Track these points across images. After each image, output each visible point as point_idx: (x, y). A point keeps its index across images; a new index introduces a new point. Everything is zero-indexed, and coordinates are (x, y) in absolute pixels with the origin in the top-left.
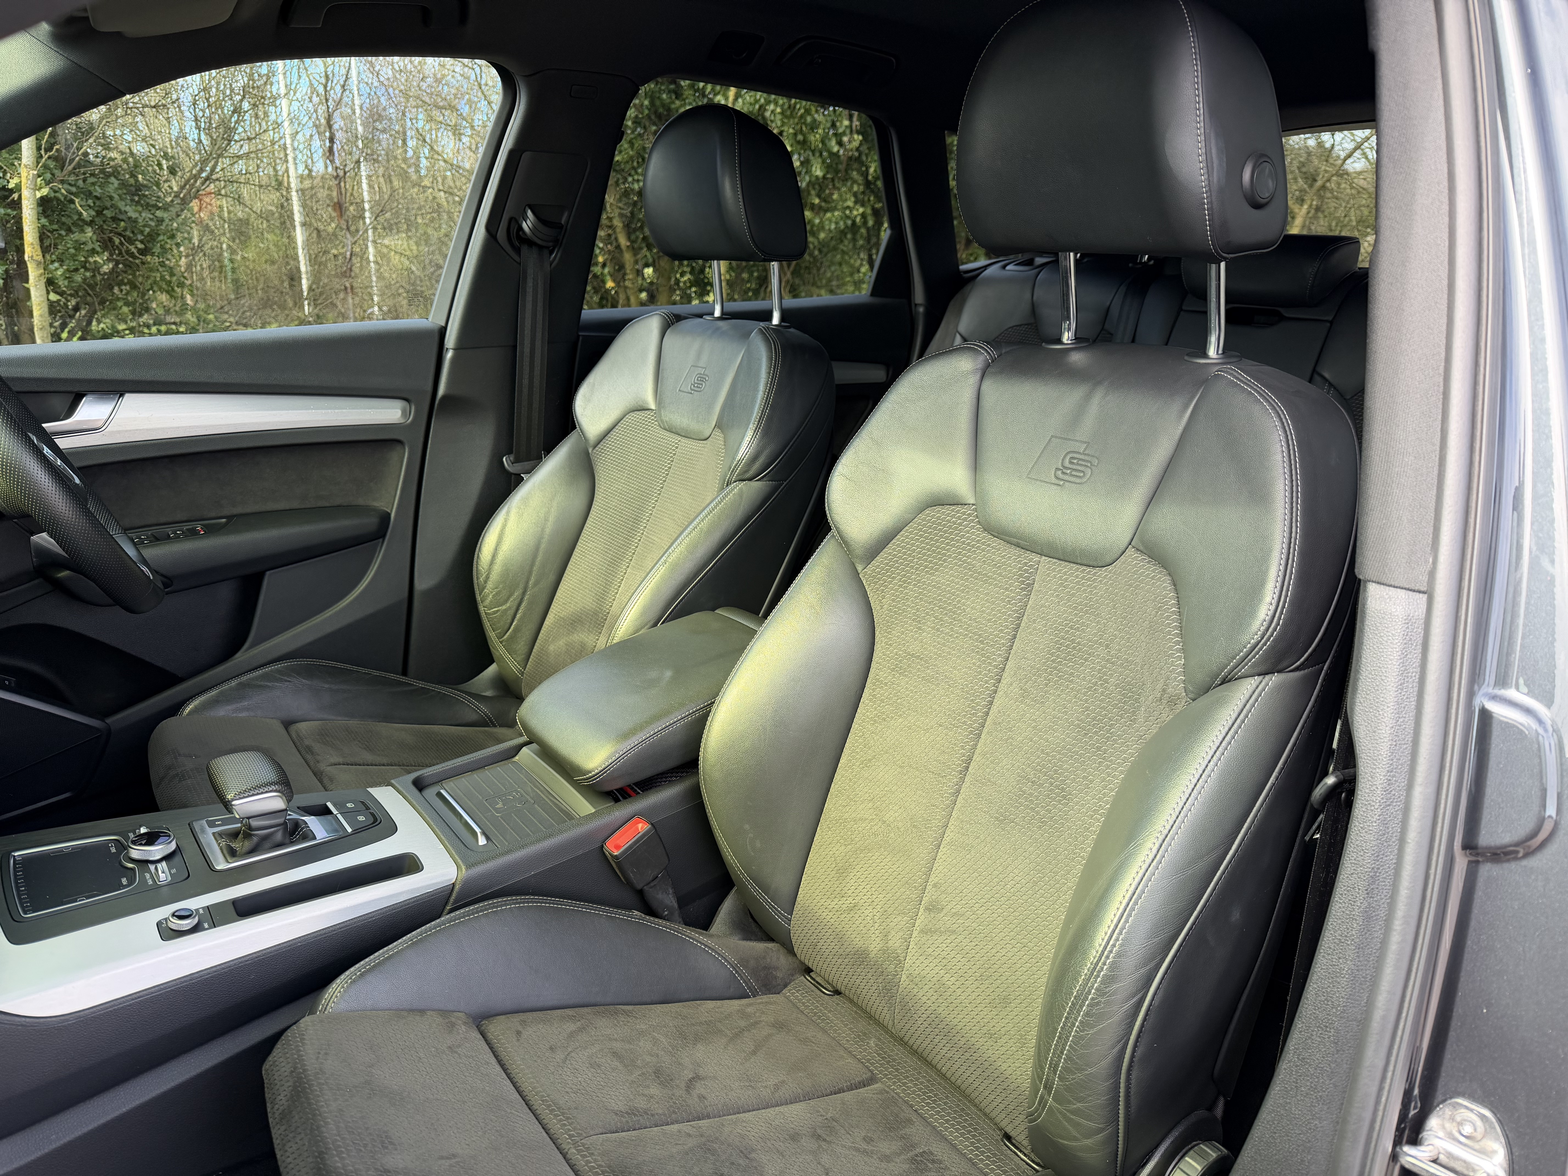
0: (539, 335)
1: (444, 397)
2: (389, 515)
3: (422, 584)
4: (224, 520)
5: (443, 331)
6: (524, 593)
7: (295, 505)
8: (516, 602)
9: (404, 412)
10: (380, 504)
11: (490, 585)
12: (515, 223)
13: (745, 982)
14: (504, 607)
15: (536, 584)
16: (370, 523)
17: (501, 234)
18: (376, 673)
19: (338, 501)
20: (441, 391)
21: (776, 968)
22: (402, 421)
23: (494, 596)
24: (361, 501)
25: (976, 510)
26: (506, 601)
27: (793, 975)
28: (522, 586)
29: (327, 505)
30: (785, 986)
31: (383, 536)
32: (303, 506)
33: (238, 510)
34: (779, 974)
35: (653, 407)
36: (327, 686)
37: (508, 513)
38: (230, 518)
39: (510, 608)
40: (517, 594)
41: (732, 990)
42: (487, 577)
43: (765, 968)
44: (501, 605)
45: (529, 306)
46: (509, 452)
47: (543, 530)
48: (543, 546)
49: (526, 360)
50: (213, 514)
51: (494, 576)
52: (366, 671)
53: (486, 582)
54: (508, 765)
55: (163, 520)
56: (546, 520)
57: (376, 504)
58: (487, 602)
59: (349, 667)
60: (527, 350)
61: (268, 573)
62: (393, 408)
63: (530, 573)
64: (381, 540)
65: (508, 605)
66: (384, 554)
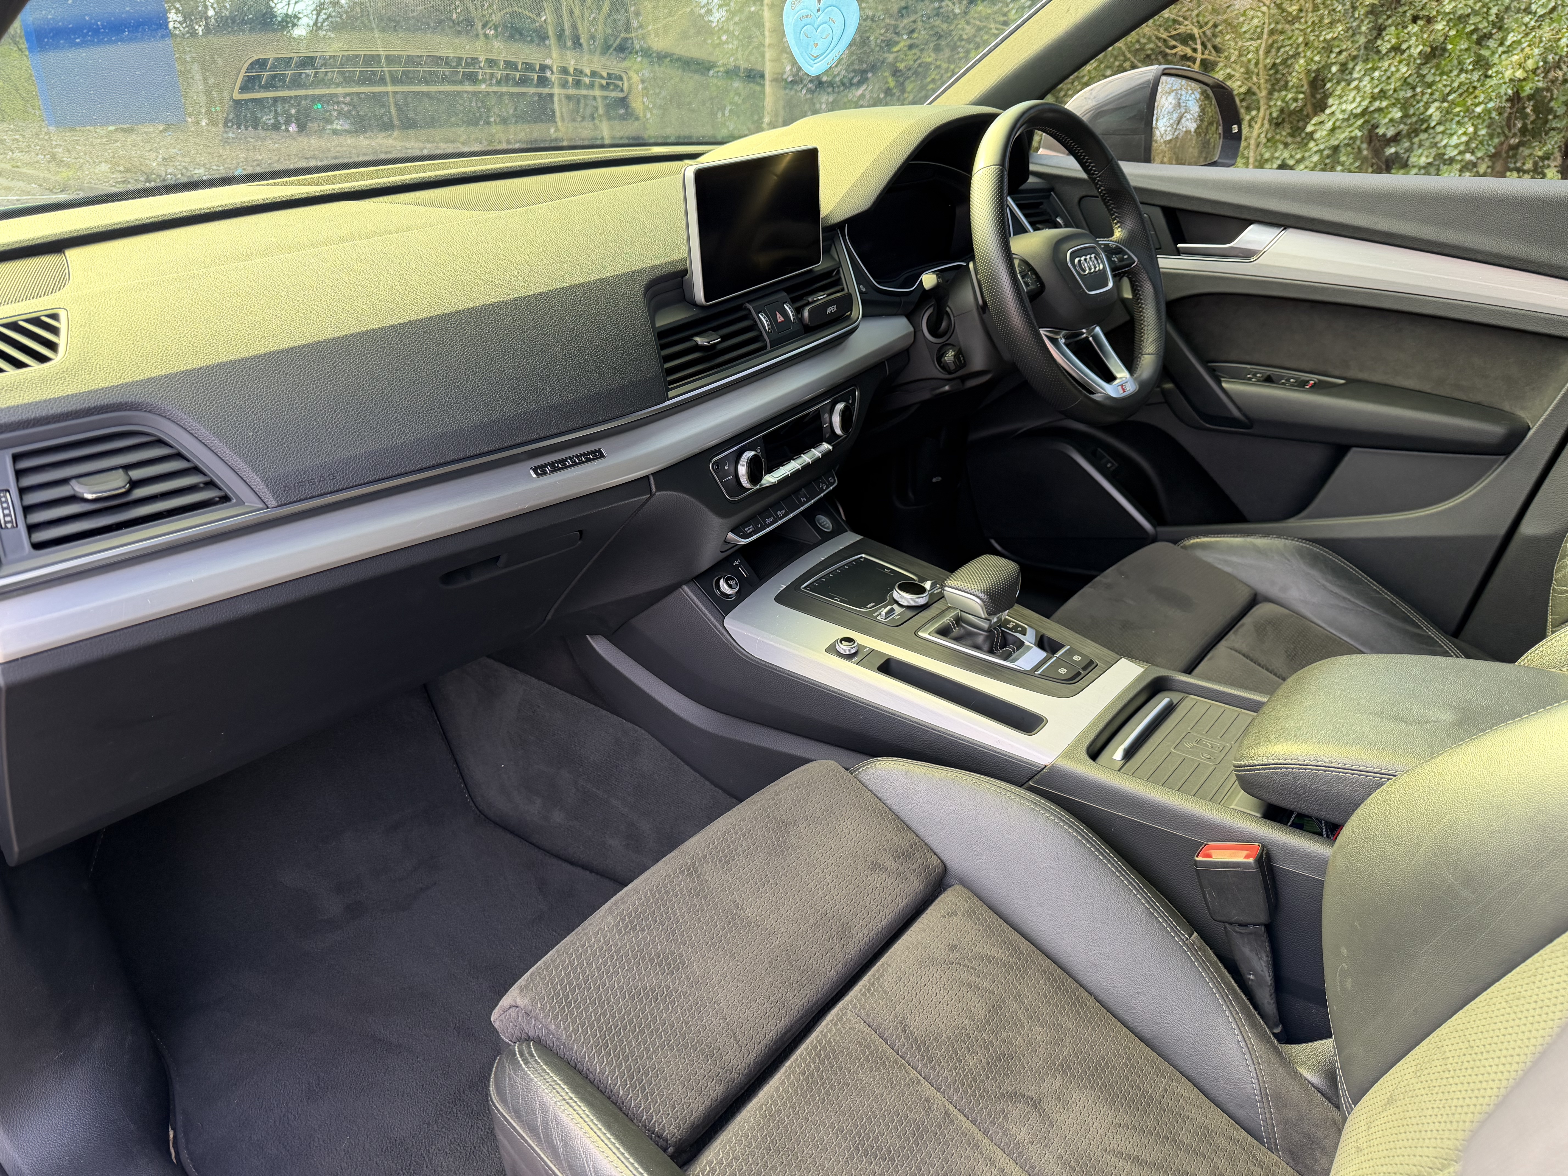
2: (1529, 429)
4: (1342, 381)
7: (1427, 387)
10: (1524, 415)
16: (1494, 430)
19: (1478, 397)
24: (1507, 407)
29: (1465, 398)
31: (1508, 453)
32: (1435, 392)
33: (1361, 375)
36: (1323, 582)
38: (1350, 381)
50: (1337, 373)
55: (1288, 365)
57: (1521, 414)
61: (1354, 449)
64: (1503, 457)
66: (1498, 475)
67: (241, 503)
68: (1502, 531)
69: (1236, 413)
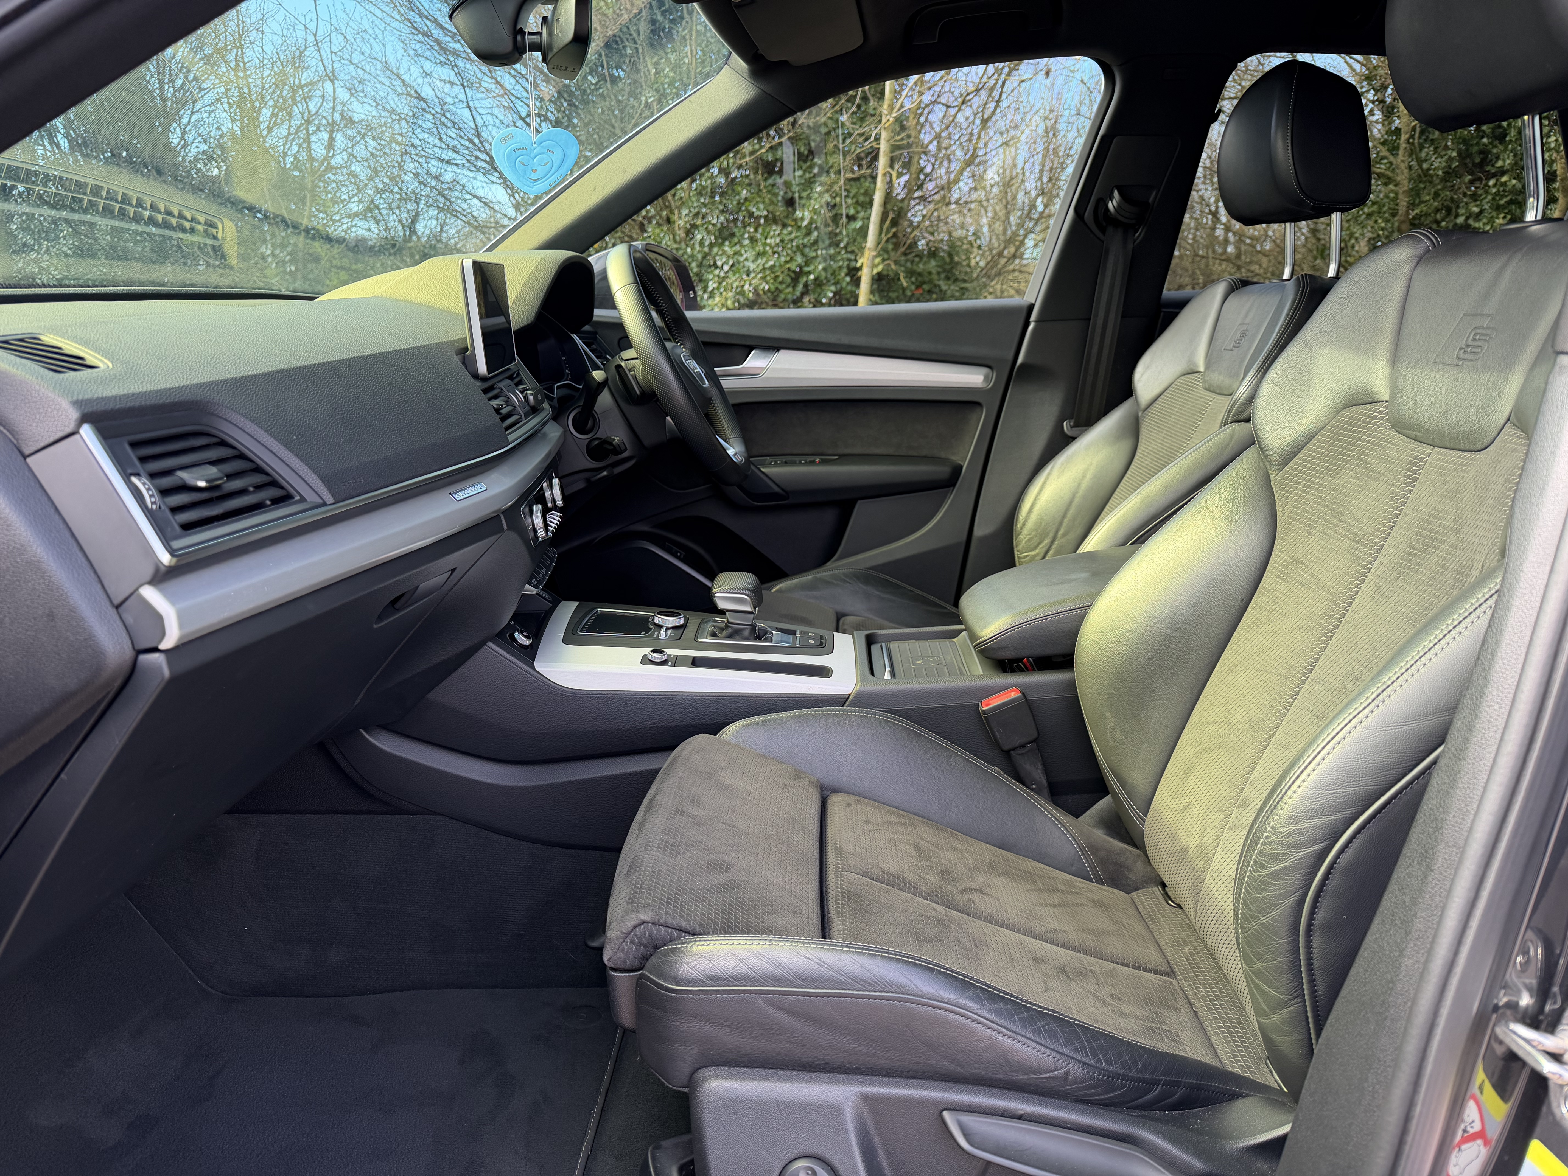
0: (1114, 307)
1: (1022, 365)
2: (962, 467)
3: (979, 531)
4: (837, 457)
5: (1031, 307)
6: (1052, 542)
7: (891, 451)
8: (1045, 549)
9: (986, 378)
10: (956, 458)
11: (1025, 531)
12: (1102, 202)
13: (1090, 866)
14: (1033, 553)
15: (1064, 535)
16: (942, 471)
17: (1088, 214)
18: (919, 592)
19: (924, 452)
20: (1020, 360)
21: (1130, 870)
22: (985, 385)
23: (1026, 542)
24: (943, 455)
25: (1386, 407)
26: (1036, 548)
27: (1147, 883)
28: (1051, 535)
29: (915, 454)
30: (1137, 889)
31: (954, 485)
32: (897, 454)
33: (847, 451)
34: (1132, 877)
35: (1202, 369)
36: (877, 593)
37: (1052, 468)
38: (841, 456)
39: (1037, 554)
40: (1047, 541)
41: (1074, 868)
42: (1024, 525)
43: (1116, 864)
44: (1031, 551)
45: (1108, 281)
46: (1069, 418)
47: (1079, 485)
48: (1077, 500)
49: (1098, 331)
50: (830, 452)
51: (1030, 524)
52: (912, 589)
53: (1021, 528)
54: (947, 642)
55: (796, 452)
56: (1084, 476)
57: (954, 458)
58: (1020, 547)
59: (899, 582)
60: (1100, 322)
61: (859, 502)
62: (979, 374)
63: (1061, 524)
64: (951, 489)
65: (1037, 551)
66: (952, 500)
67: (303, 500)
68: (964, 537)
69: (777, 489)
